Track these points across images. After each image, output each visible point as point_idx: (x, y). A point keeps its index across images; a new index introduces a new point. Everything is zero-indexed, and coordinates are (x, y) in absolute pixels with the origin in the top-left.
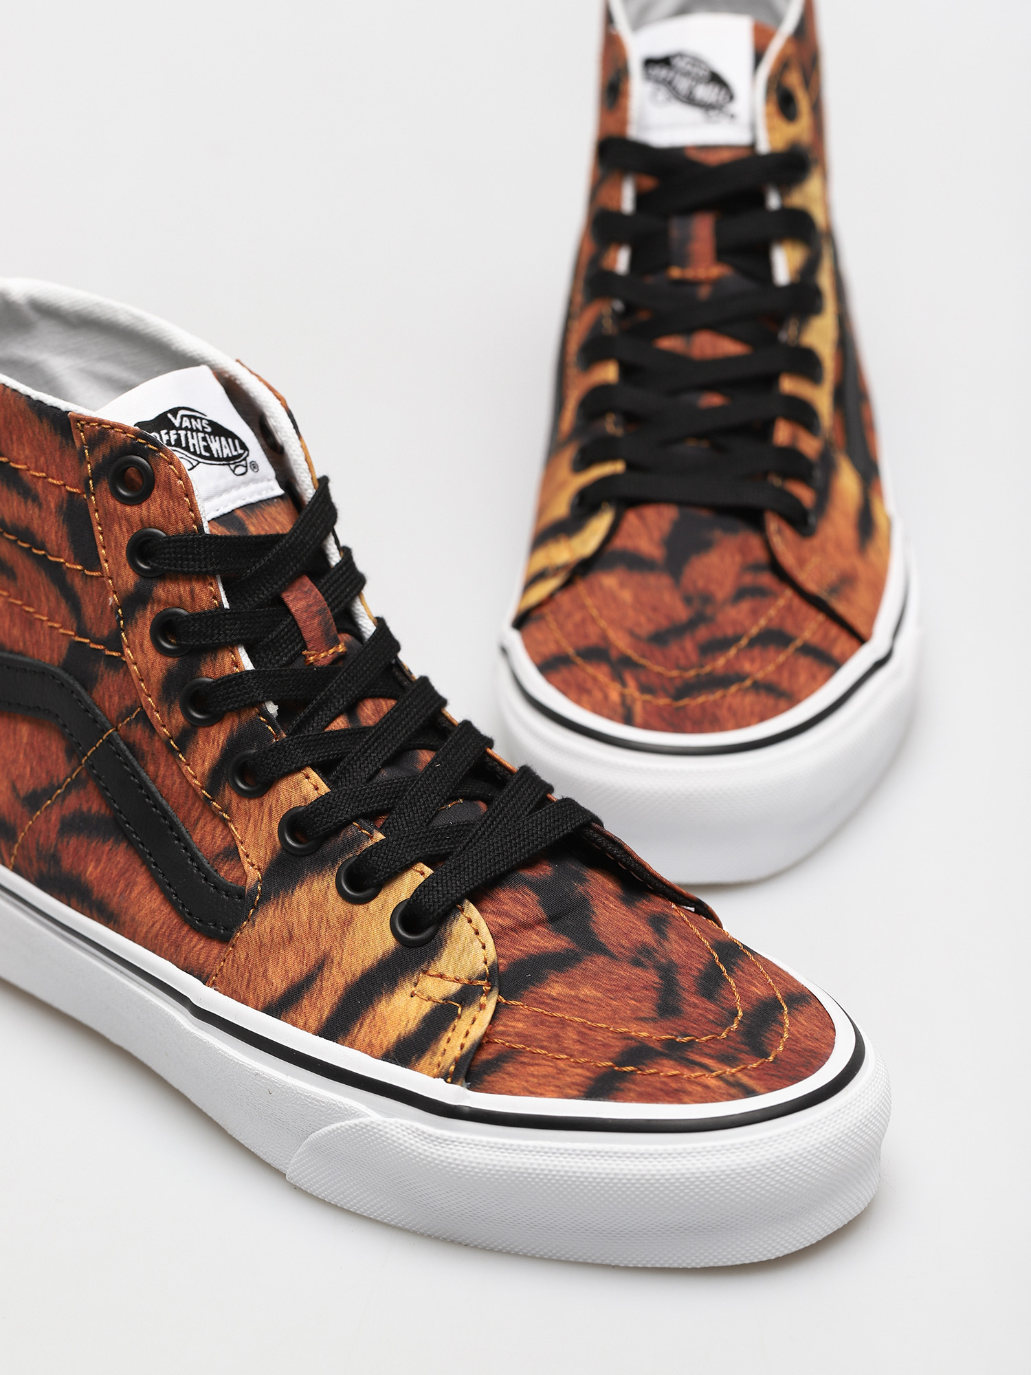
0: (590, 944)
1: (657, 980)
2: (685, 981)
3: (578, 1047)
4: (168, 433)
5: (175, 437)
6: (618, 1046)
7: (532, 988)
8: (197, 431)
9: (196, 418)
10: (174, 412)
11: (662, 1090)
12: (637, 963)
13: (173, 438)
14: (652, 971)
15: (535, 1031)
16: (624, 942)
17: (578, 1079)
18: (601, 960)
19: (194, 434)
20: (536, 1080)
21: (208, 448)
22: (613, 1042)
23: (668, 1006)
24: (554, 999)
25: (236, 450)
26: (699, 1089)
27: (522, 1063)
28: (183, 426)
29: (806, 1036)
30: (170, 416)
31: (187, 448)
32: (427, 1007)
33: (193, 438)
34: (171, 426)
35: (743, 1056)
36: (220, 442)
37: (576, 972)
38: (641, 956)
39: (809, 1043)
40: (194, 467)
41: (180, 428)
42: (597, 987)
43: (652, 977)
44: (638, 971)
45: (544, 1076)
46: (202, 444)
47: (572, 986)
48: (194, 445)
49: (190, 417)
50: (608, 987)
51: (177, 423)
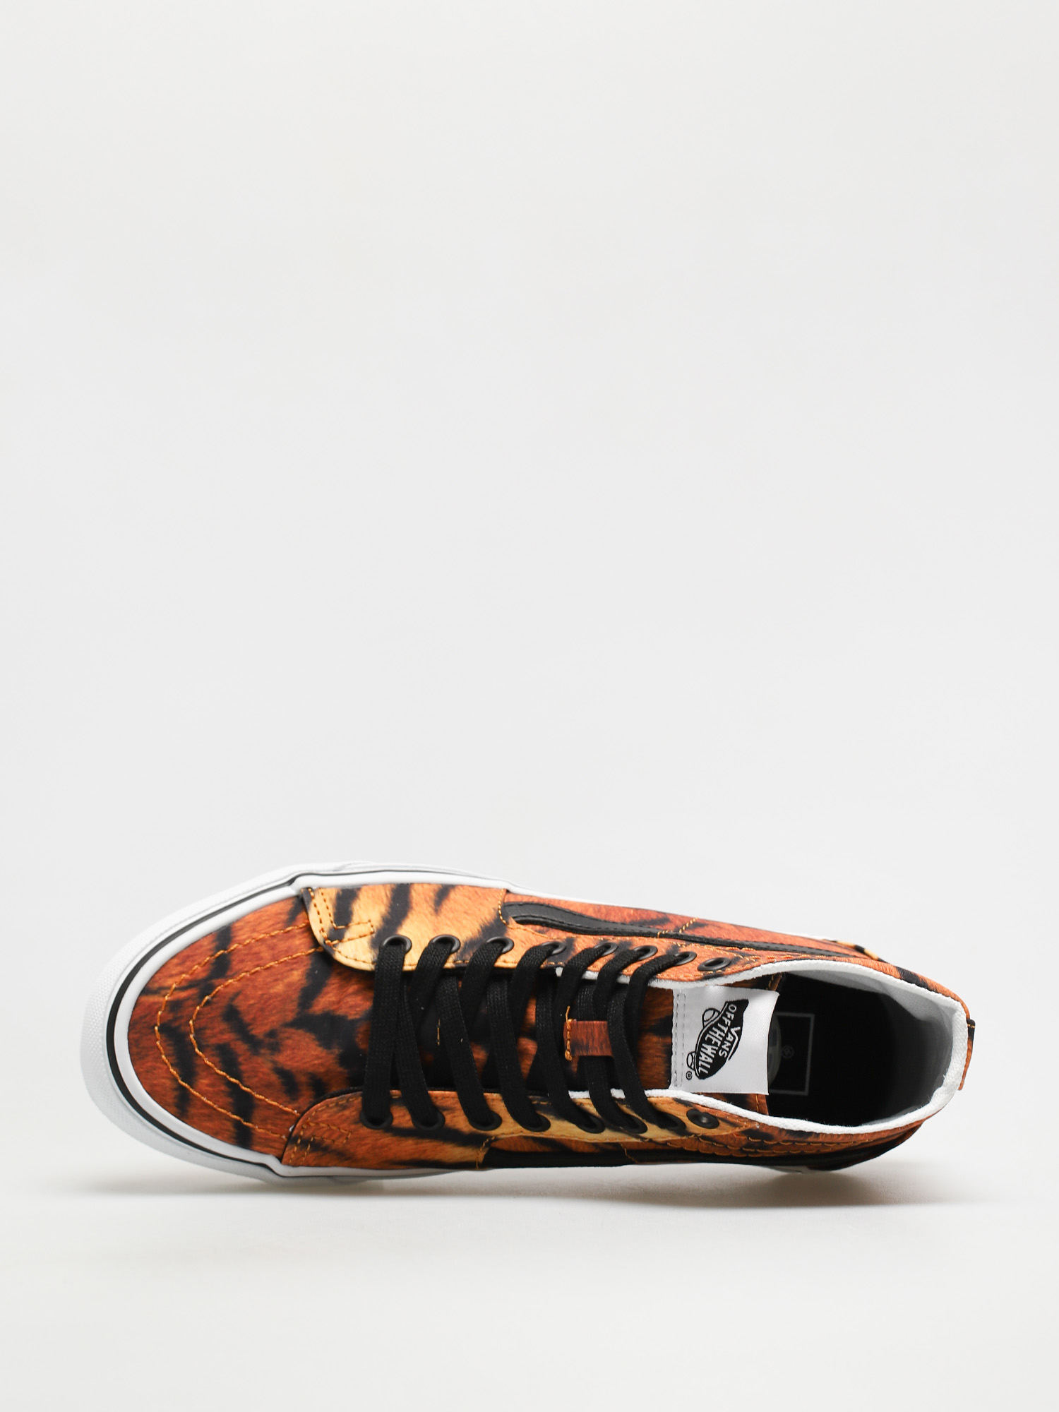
0: (305, 1021)
1: (253, 1032)
2: (241, 1047)
3: (255, 950)
4: (730, 1019)
5: (726, 1023)
6: (236, 966)
7: (309, 967)
8: (723, 1043)
9: (730, 1048)
10: (739, 1033)
11: (192, 956)
12: (272, 1034)
13: (726, 1021)
14: (261, 1037)
15: (287, 944)
16: (290, 1042)
17: (240, 933)
18: (290, 1017)
19: (721, 1039)
20: (263, 918)
21: (709, 1042)
22: (241, 966)
23: (232, 1015)
24: (292, 969)
25: (702, 1066)
26: (174, 972)
27: (279, 923)
28: (729, 1034)
29: (155, 1069)
30: (739, 1028)
31: (715, 1025)
32: (355, 918)
33: (719, 1035)
34: (733, 1025)
35: (170, 1016)
36: (710, 1057)
37: (296, 996)
38: (273, 1042)
39: (149, 1064)
40: (703, 1021)
41: (729, 1031)
42: (277, 995)
43: (259, 1031)
44: (267, 1028)
45: (260, 923)
46: (714, 1039)
47: (290, 985)
48: (716, 1033)
49: (732, 1043)
50: (272, 1001)
51: (733, 1030)
